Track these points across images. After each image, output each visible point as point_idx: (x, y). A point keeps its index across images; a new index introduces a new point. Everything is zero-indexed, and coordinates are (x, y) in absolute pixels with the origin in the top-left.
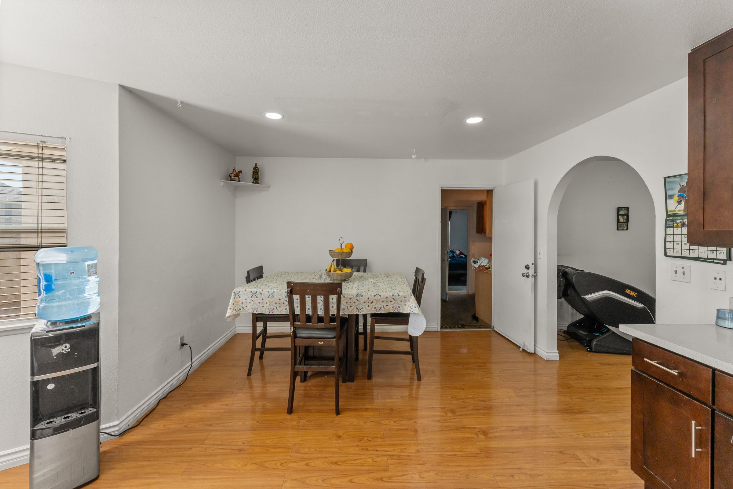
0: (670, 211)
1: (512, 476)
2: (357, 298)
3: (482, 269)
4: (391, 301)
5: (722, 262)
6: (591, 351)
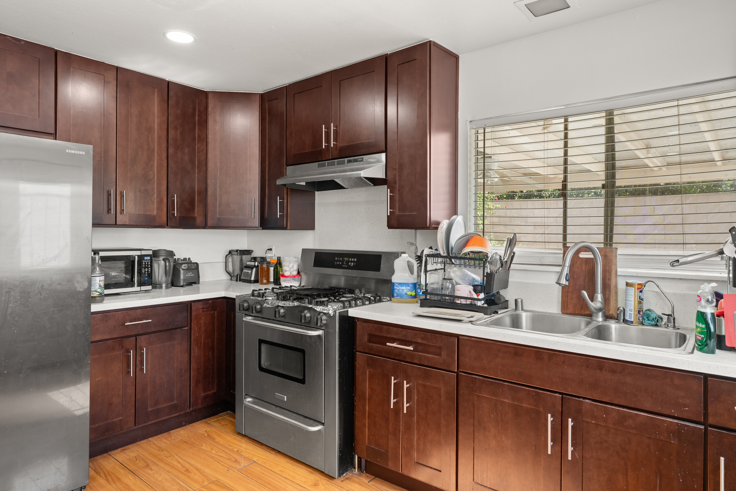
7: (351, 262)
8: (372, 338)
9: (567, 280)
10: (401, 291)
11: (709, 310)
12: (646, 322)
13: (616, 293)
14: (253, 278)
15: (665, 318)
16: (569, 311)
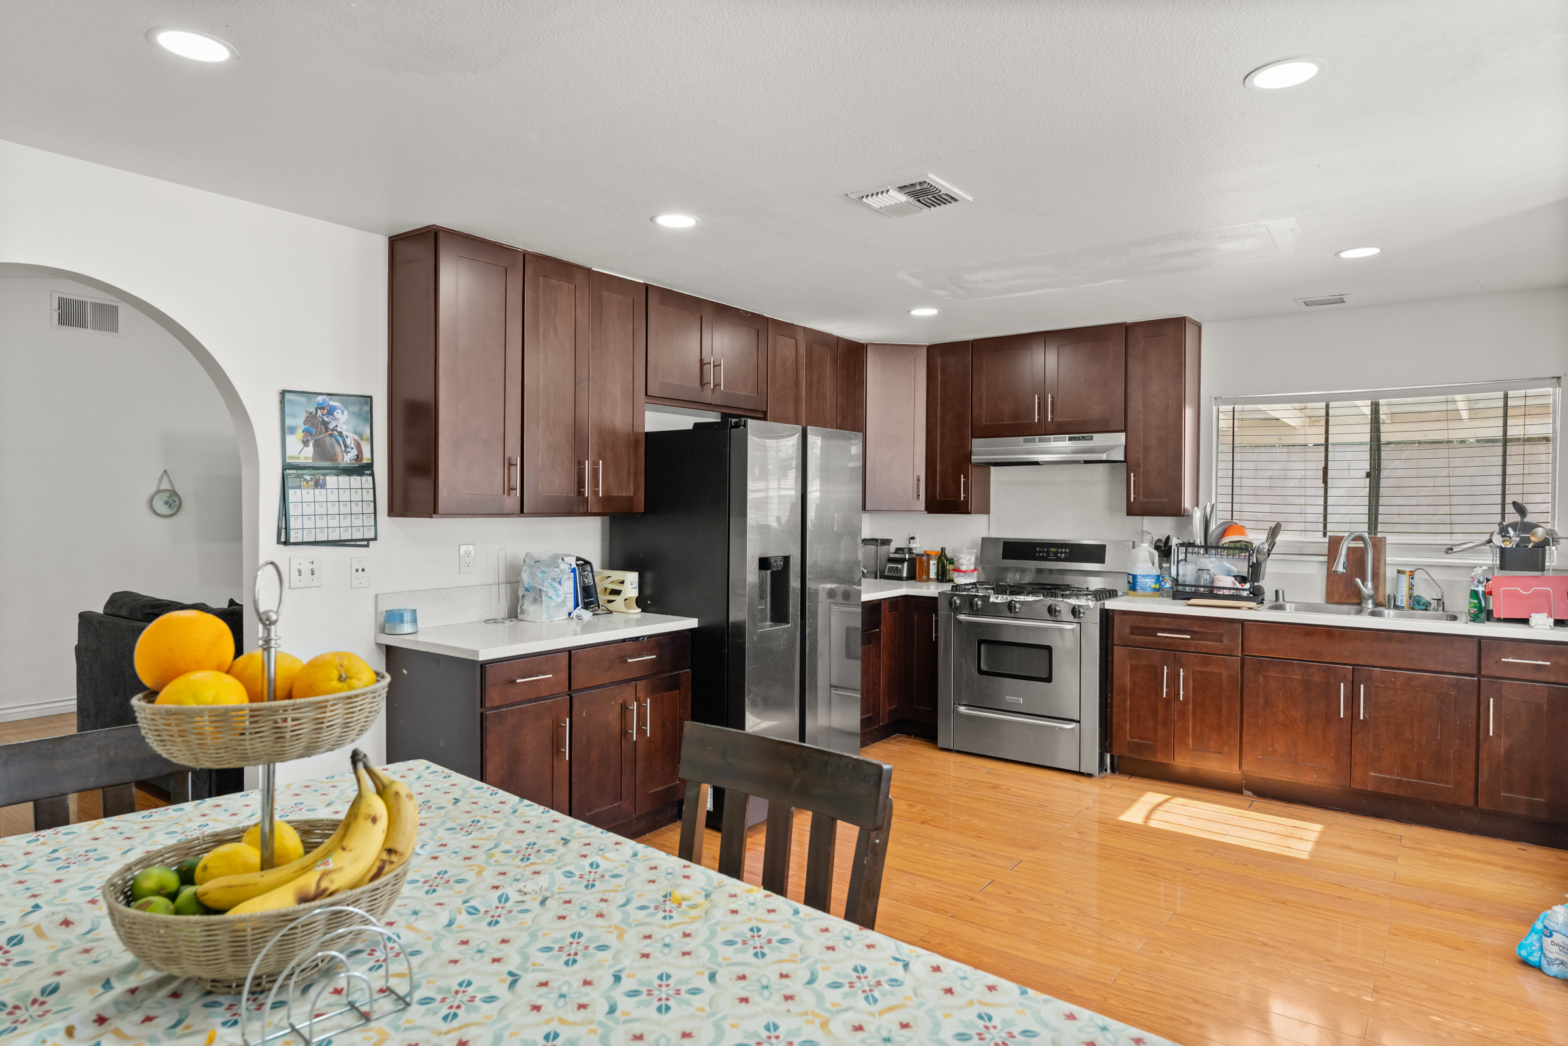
5: (365, 543)
7: (1062, 553)
8: (1135, 630)
9: (1344, 568)
10: (1144, 583)
11: (1481, 589)
12: (1417, 607)
13: (1385, 581)
14: (905, 575)
15: (1434, 603)
16: (1334, 601)
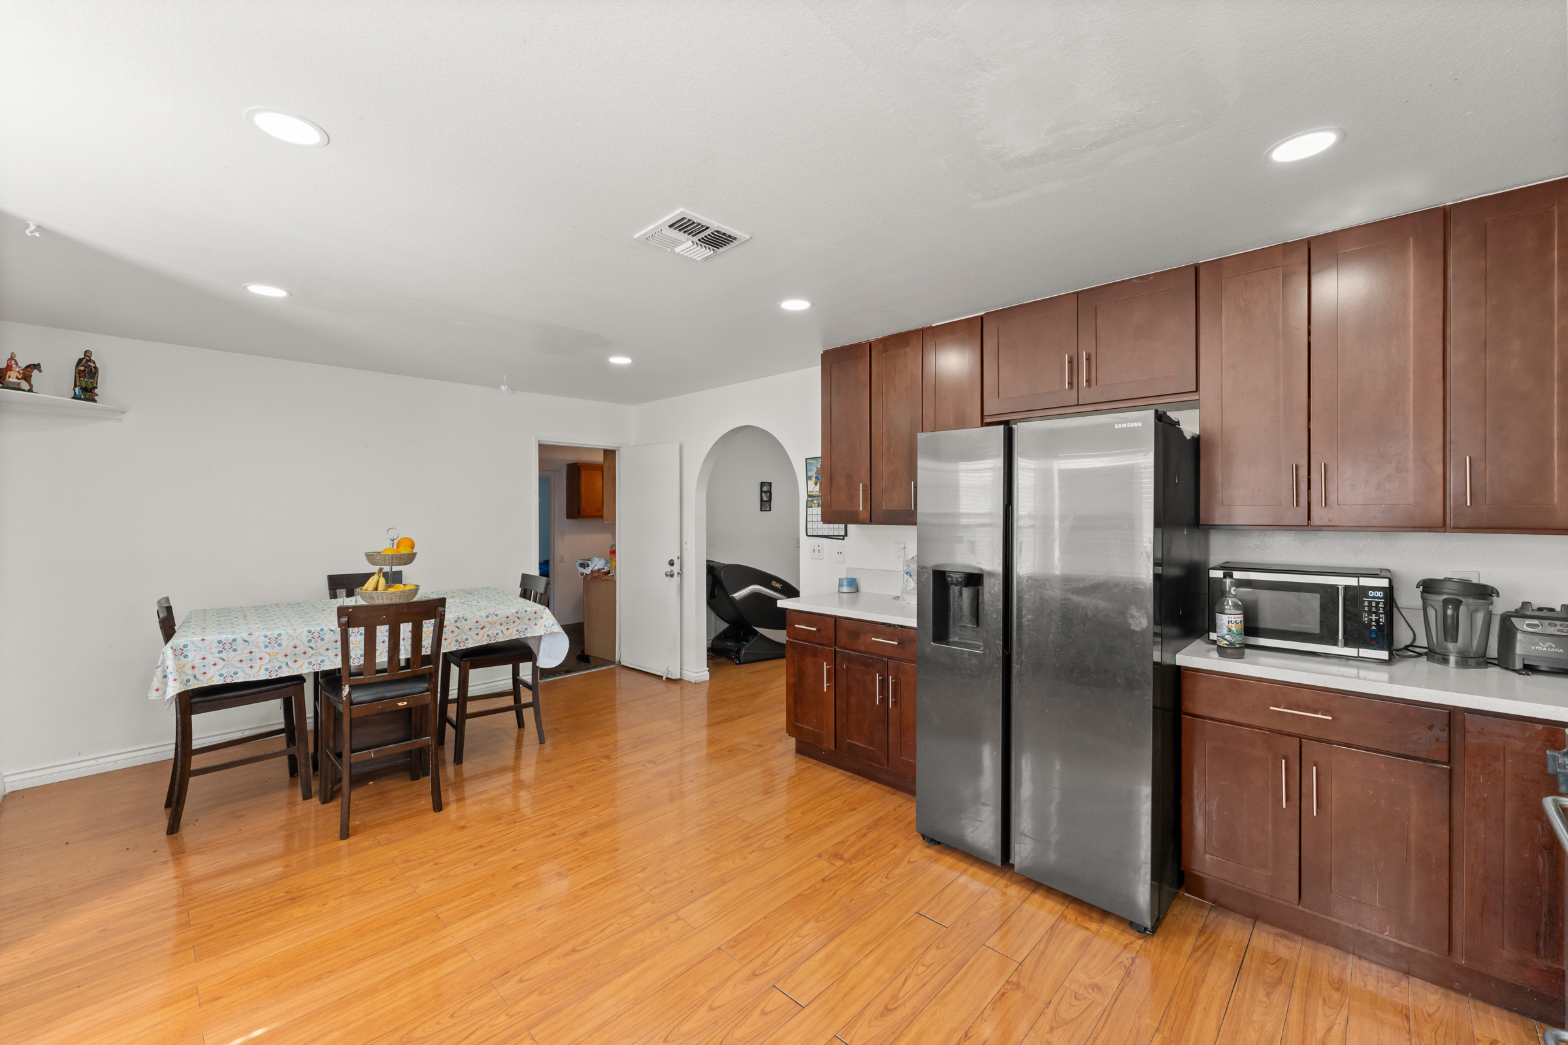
0: (810, 492)
1: (692, 781)
2: (457, 624)
3: (598, 575)
4: (514, 622)
5: (842, 538)
6: (740, 663)
